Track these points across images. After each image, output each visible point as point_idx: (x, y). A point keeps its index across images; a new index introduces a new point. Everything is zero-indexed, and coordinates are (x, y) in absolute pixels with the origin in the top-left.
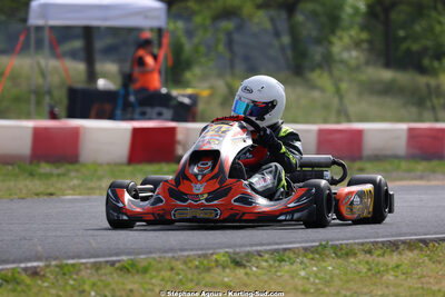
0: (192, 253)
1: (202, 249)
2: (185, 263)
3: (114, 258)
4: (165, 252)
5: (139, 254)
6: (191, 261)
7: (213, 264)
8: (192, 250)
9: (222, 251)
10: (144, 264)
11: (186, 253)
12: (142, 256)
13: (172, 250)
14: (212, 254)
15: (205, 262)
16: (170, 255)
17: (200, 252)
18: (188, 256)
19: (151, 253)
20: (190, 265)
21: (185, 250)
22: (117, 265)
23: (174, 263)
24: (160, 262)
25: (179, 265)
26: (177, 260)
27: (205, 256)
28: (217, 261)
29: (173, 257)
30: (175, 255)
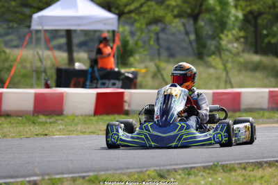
0: (133, 170)
1: (140, 168)
2: (129, 176)
3: (85, 174)
4: (117, 169)
5: (100, 171)
6: (132, 176)
7: (147, 177)
8: (133, 168)
9: (152, 169)
10: (104, 177)
11: (129, 171)
12: (103, 173)
13: (120, 169)
14: (146, 171)
15: (142, 176)
16: (120, 172)
17: (138, 170)
18: (131, 172)
19: (107, 170)
20: (132, 178)
21: (127, 168)
22: (87, 178)
23: (122, 177)
24: (114, 176)
25: (125, 178)
26: (124, 174)
27: (141, 172)
28: (149, 175)
29: (122, 173)
30: (123, 172)
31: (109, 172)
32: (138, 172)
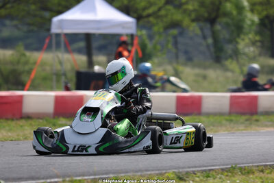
0: (153, 172)
1: (158, 170)
4: (136, 172)
5: (120, 173)
8: (153, 170)
9: (171, 171)
11: (149, 173)
12: (122, 175)
13: (140, 171)
14: (165, 173)
16: (139, 174)
17: (157, 172)
18: (150, 175)
19: (127, 172)
21: (147, 170)
27: (161, 174)
28: (168, 177)
29: (141, 175)
30: (143, 174)
31: (129, 174)
32: (157, 175)
